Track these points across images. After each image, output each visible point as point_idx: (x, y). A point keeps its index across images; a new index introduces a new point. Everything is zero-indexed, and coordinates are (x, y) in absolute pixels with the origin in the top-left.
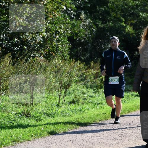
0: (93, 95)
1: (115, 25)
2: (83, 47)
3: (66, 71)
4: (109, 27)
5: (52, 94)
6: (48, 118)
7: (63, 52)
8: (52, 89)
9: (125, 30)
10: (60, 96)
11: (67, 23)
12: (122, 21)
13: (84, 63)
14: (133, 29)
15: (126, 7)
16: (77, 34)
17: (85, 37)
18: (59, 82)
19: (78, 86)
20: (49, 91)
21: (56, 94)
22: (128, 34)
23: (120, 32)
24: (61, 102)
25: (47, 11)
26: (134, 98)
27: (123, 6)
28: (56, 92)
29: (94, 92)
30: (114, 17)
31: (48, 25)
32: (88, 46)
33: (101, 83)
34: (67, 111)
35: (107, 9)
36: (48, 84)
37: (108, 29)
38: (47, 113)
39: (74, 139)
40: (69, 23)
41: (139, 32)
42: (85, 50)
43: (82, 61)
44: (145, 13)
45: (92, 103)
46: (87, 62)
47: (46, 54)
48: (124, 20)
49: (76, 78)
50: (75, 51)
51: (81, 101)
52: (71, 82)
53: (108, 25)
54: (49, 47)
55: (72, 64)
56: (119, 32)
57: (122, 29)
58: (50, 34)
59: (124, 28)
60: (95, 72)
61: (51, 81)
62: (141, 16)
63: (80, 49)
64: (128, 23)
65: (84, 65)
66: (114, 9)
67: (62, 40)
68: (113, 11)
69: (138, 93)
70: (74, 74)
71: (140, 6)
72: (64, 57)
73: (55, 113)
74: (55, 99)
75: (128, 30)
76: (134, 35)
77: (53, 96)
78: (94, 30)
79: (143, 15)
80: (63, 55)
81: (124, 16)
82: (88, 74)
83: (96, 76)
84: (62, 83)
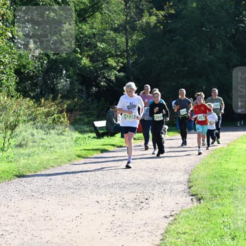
1: (69, 57)
2: (31, 81)
3: (12, 109)
4: (62, 58)
7: (8, 87)
9: (81, 62)
10: (4, 138)
11: (13, 54)
12: (77, 52)
13: (34, 100)
14: (90, 61)
15: (81, 36)
16: (24, 67)
17: (34, 70)
18: (3, 123)
22: (84, 67)
23: (75, 65)
24: (6, 145)
26: (91, 140)
27: (78, 35)
32: (38, 80)
33: (53, 122)
34: (13, 156)
37: (61, 61)
39: (21, 188)
40: (15, 54)
41: (97, 65)
42: (36, 85)
43: (32, 98)
44: (104, 43)
46: (37, 99)
48: (79, 51)
49: (24, 117)
50: (23, 86)
52: (18, 121)
53: (61, 56)
55: (19, 100)
56: (73, 64)
57: (77, 61)
59: (79, 60)
60: (47, 110)
62: (99, 47)
63: (29, 83)
64: (85, 54)
65: (34, 103)
67: (7, 73)
69: (96, 134)
70: (22, 113)
71: (97, 34)
72: (9, 92)
75: (85, 63)
76: (91, 68)
78: (45, 62)
79: (101, 46)
80: (9, 90)
81: (79, 46)
82: (38, 112)
83: (48, 115)
84: (7, 123)
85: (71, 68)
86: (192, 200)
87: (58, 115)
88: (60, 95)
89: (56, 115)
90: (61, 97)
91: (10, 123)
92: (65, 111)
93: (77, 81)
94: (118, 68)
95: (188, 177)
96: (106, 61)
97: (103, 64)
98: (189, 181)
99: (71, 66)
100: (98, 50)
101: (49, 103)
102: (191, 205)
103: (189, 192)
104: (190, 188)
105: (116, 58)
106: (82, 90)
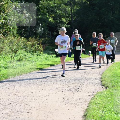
0: (31, 56)
1: (43, 17)
2: (24, 29)
3: (15, 43)
4: (39, 18)
5: (7, 55)
6: (4, 69)
7: (13, 32)
8: (7, 53)
9: (49, 20)
10: (11, 57)
12: (47, 15)
13: (26, 38)
14: (53, 19)
15: (49, 7)
18: (11, 49)
19: (22, 51)
20: (5, 54)
21: (9, 56)
22: (50, 22)
24: (12, 60)
25: (4, 8)
26: (54, 58)
28: (9, 54)
29: (31, 55)
30: (43, 12)
31: (5, 16)
32: (28, 29)
33: (35, 49)
34: (15, 65)
35: (38, 8)
36: (5, 50)
38: (4, 66)
41: (56, 21)
42: (27, 31)
43: (25, 37)
44: (60, 11)
45: (30, 61)
46: (27, 38)
47: (4, 32)
48: (48, 14)
49: (21, 47)
50: (20, 31)
51: (24, 59)
52: (18, 49)
54: (5, 28)
55: (19, 38)
56: (45, 21)
57: (47, 19)
58: (6, 21)
59: (48, 19)
60: (32, 43)
61: (7, 48)
62: (58, 12)
65: (26, 40)
66: (42, 8)
68: (42, 9)
69: (56, 55)
70: (20, 44)
71: (57, 6)
72: (14, 34)
73: (9, 67)
74: (9, 59)
75: (51, 20)
76: (54, 23)
77: (7, 57)
79: (59, 12)
80: (14, 33)
81: (48, 12)
82: (28, 44)
83: (32, 45)
84: (13, 49)
85: (44, 23)
86: (103, 87)
87: (37, 46)
88: (38, 36)
89: (36, 46)
90: (39, 37)
91: (14, 50)
92: (41, 43)
93: (47, 29)
94: (67, 23)
95: (101, 76)
96: (61, 20)
97: (60, 21)
98: (101, 78)
99: (44, 22)
100: (58, 14)
101: (33, 40)
102: (102, 90)
103: (101, 84)
104: (102, 81)
105: (66, 18)
106: (49, 34)
